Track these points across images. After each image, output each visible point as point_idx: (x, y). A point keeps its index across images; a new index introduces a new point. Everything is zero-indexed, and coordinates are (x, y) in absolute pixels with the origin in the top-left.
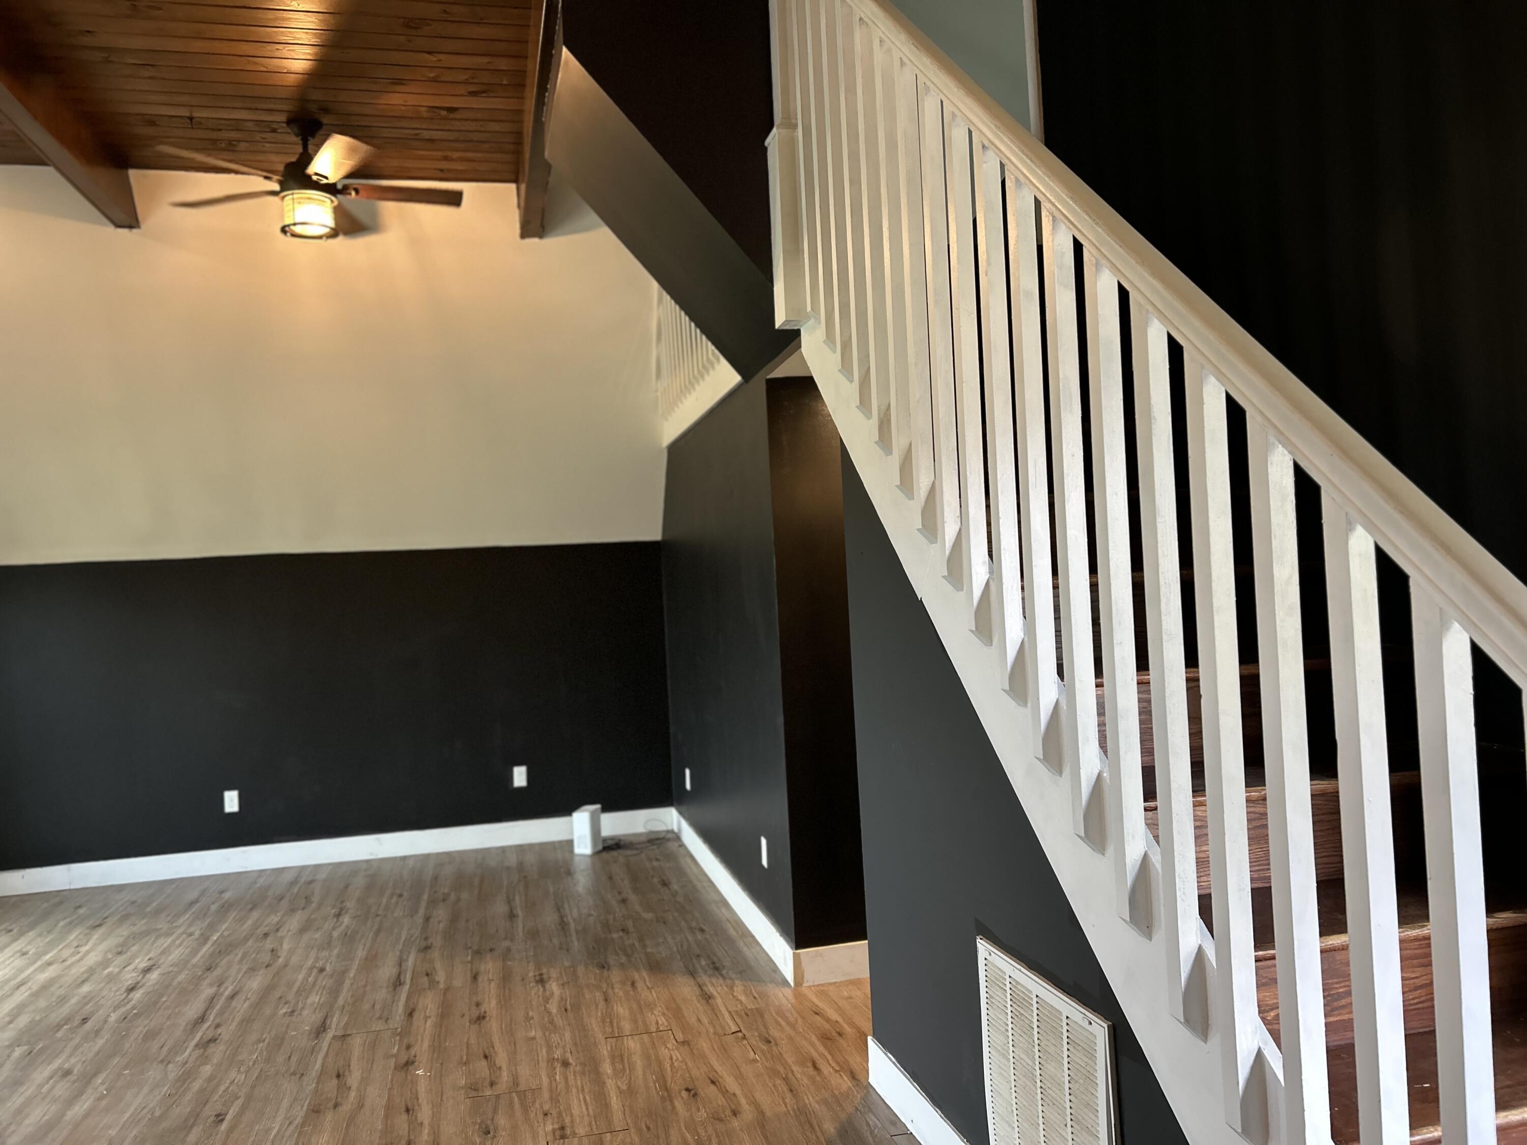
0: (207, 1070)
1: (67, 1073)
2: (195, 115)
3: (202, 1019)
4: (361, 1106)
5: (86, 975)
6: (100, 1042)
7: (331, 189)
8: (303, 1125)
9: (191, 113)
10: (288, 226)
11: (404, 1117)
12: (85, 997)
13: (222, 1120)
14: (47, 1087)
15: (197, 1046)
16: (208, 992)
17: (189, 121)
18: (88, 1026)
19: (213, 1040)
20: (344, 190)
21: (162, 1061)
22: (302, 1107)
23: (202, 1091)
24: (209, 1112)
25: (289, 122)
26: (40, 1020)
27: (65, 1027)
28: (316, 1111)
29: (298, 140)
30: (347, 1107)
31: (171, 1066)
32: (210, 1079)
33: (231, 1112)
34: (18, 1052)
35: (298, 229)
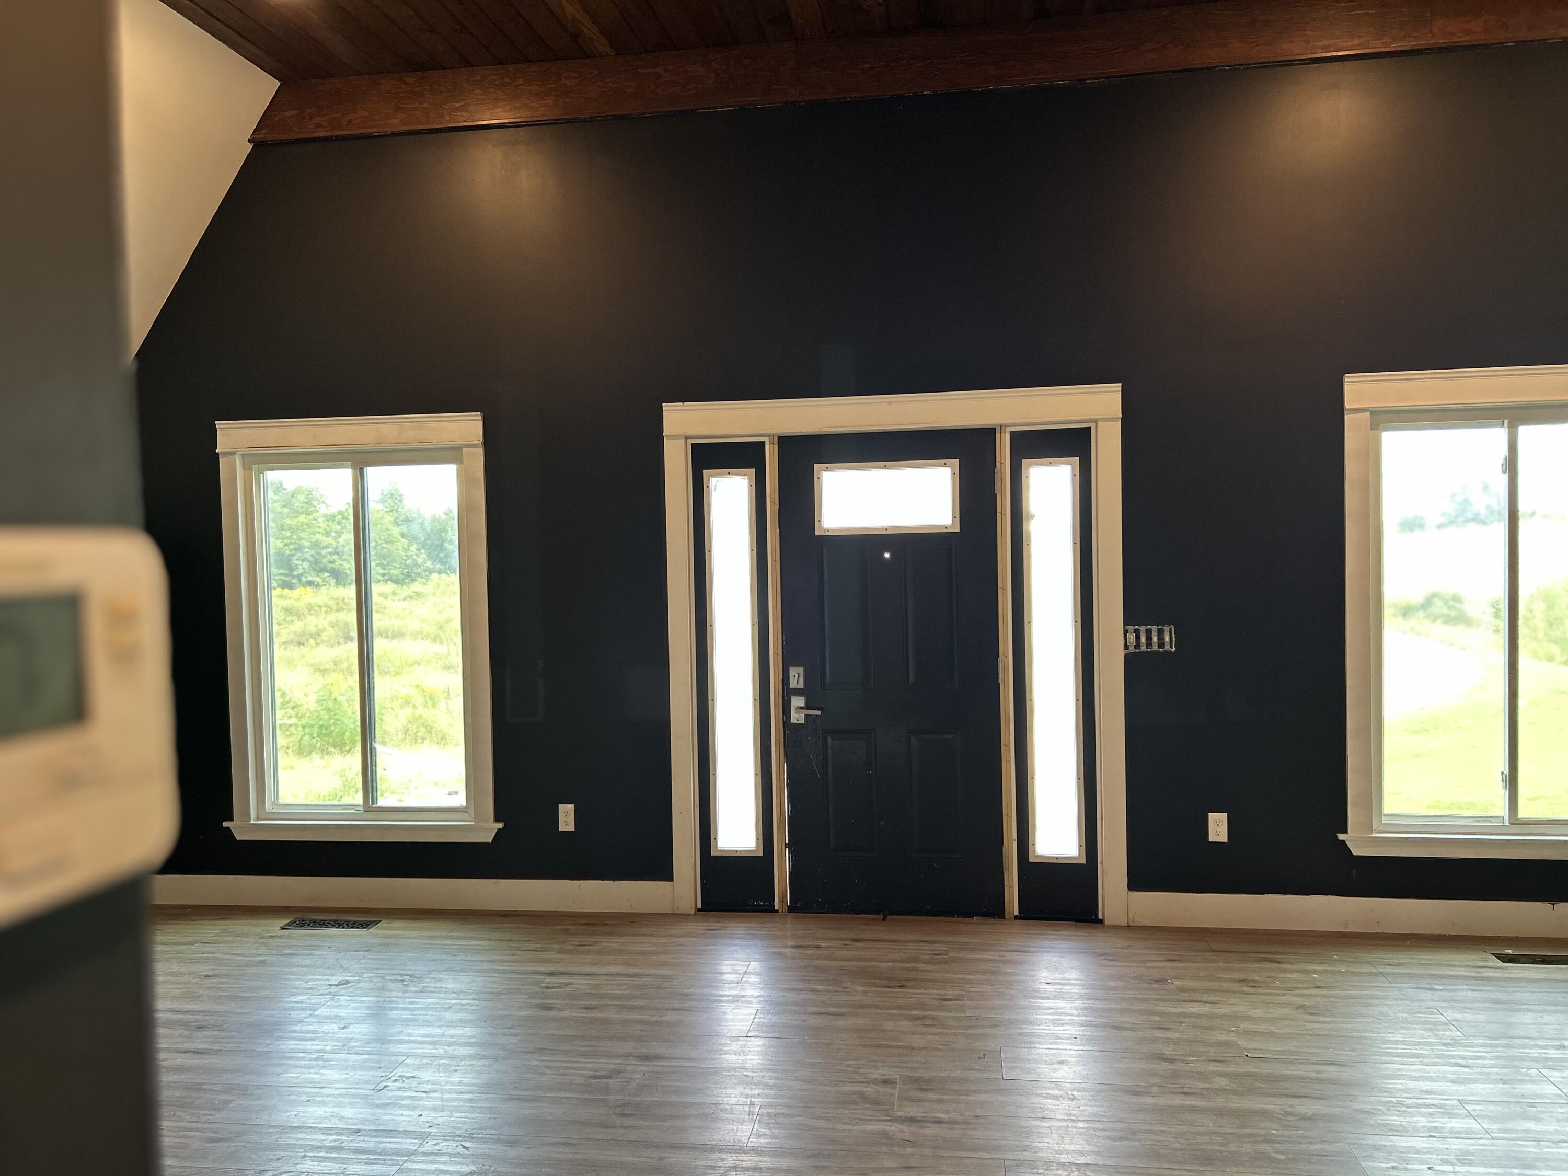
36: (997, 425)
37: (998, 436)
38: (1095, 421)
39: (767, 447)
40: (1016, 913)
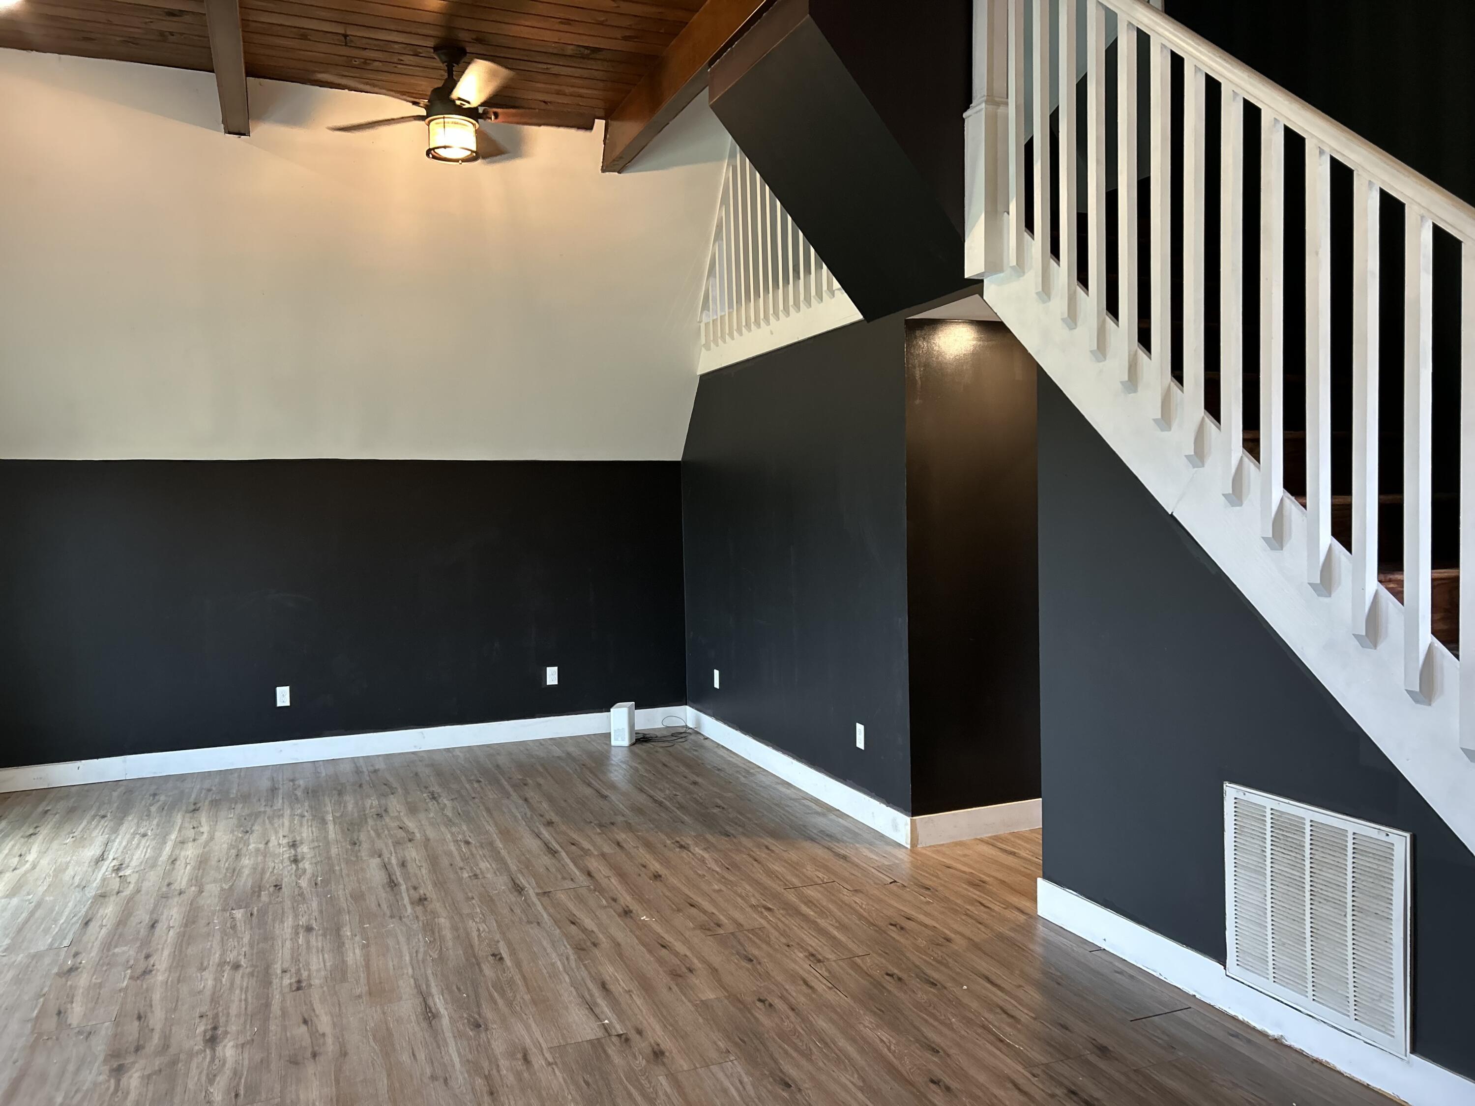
0: (443, 921)
2: (349, 33)
3: (393, 882)
4: (617, 945)
7: (472, 113)
8: (581, 960)
9: (346, 31)
10: (434, 149)
11: (665, 951)
13: (502, 958)
15: (411, 903)
16: (374, 861)
17: (343, 38)
19: (423, 899)
20: (484, 116)
21: (393, 917)
22: (565, 947)
23: (457, 937)
24: (482, 952)
25: (436, 49)
26: (230, 888)
27: (263, 893)
28: (581, 949)
29: (444, 66)
30: (605, 945)
31: (406, 920)
32: (455, 929)
33: (502, 952)
34: (238, 914)
35: (442, 152)
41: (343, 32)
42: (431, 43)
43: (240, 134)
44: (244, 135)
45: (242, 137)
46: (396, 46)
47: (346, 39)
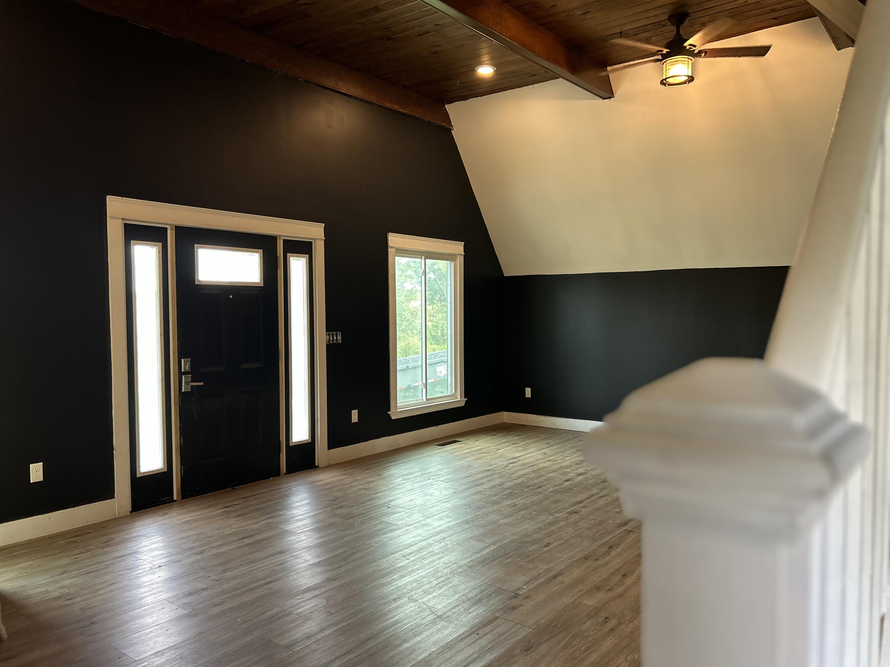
0: (563, 523)
1: (515, 505)
2: (623, 30)
3: (581, 502)
4: (606, 564)
5: (557, 469)
6: (537, 497)
8: (575, 562)
10: (665, 80)
11: (620, 577)
12: (548, 478)
13: (548, 546)
14: (504, 508)
15: (568, 512)
16: (595, 491)
18: (538, 490)
19: (576, 513)
21: (550, 514)
22: (582, 554)
23: (553, 531)
24: (547, 541)
26: (525, 482)
27: (531, 487)
28: (586, 558)
30: (599, 562)
31: (551, 517)
32: (560, 528)
33: (554, 544)
34: (508, 491)
36: (278, 235)
37: (278, 241)
38: (314, 239)
39: (169, 231)
40: (285, 472)
41: (619, 31)
42: (666, 17)
43: (610, 98)
44: (611, 98)
45: (611, 99)
46: (650, 26)
47: (621, 34)
